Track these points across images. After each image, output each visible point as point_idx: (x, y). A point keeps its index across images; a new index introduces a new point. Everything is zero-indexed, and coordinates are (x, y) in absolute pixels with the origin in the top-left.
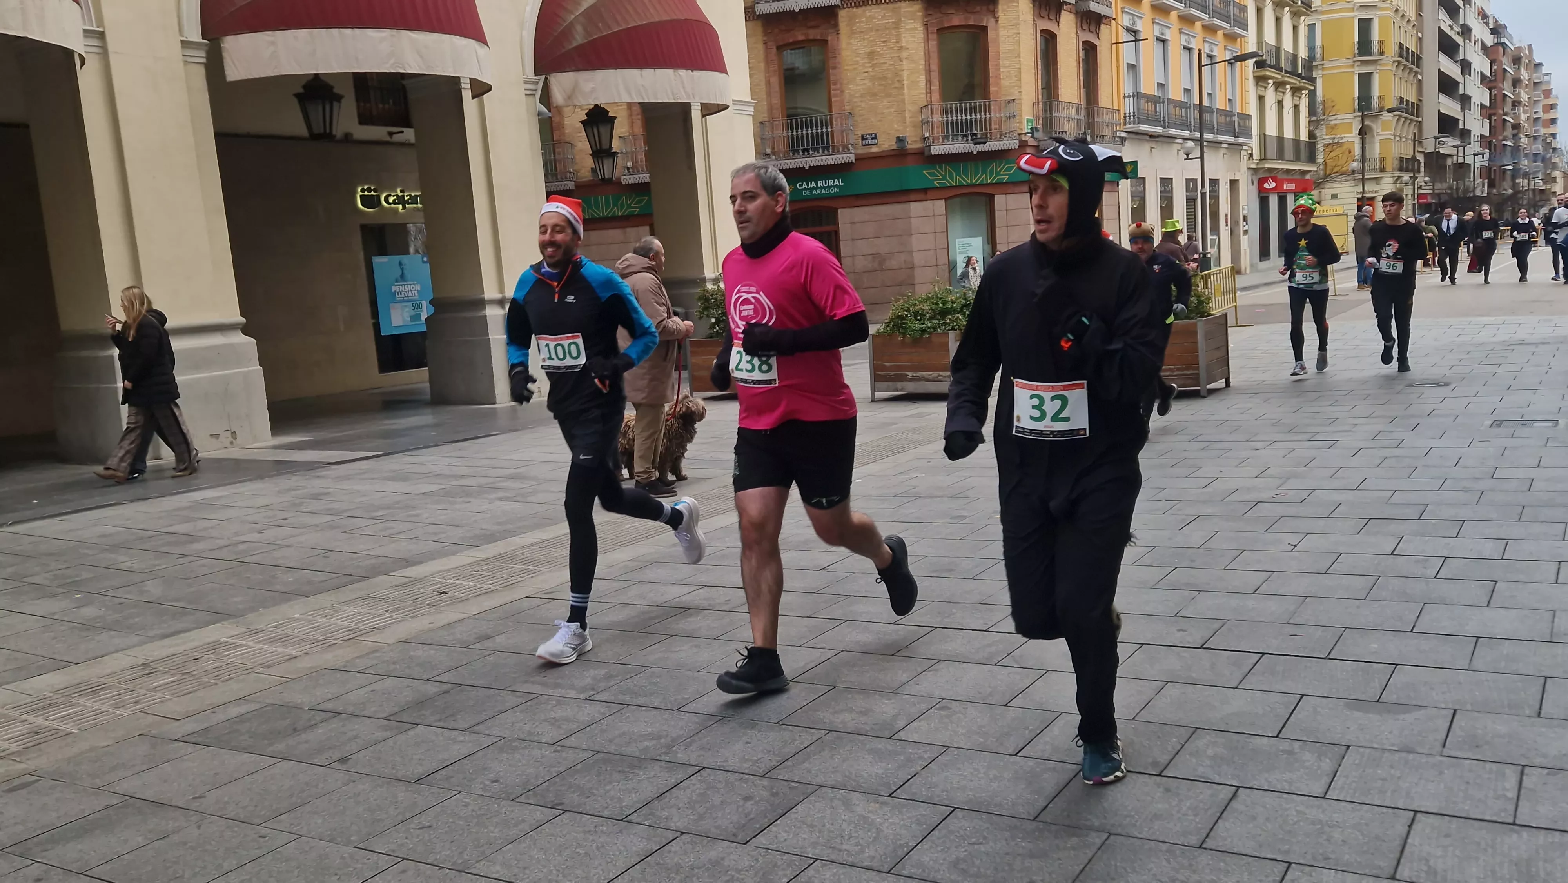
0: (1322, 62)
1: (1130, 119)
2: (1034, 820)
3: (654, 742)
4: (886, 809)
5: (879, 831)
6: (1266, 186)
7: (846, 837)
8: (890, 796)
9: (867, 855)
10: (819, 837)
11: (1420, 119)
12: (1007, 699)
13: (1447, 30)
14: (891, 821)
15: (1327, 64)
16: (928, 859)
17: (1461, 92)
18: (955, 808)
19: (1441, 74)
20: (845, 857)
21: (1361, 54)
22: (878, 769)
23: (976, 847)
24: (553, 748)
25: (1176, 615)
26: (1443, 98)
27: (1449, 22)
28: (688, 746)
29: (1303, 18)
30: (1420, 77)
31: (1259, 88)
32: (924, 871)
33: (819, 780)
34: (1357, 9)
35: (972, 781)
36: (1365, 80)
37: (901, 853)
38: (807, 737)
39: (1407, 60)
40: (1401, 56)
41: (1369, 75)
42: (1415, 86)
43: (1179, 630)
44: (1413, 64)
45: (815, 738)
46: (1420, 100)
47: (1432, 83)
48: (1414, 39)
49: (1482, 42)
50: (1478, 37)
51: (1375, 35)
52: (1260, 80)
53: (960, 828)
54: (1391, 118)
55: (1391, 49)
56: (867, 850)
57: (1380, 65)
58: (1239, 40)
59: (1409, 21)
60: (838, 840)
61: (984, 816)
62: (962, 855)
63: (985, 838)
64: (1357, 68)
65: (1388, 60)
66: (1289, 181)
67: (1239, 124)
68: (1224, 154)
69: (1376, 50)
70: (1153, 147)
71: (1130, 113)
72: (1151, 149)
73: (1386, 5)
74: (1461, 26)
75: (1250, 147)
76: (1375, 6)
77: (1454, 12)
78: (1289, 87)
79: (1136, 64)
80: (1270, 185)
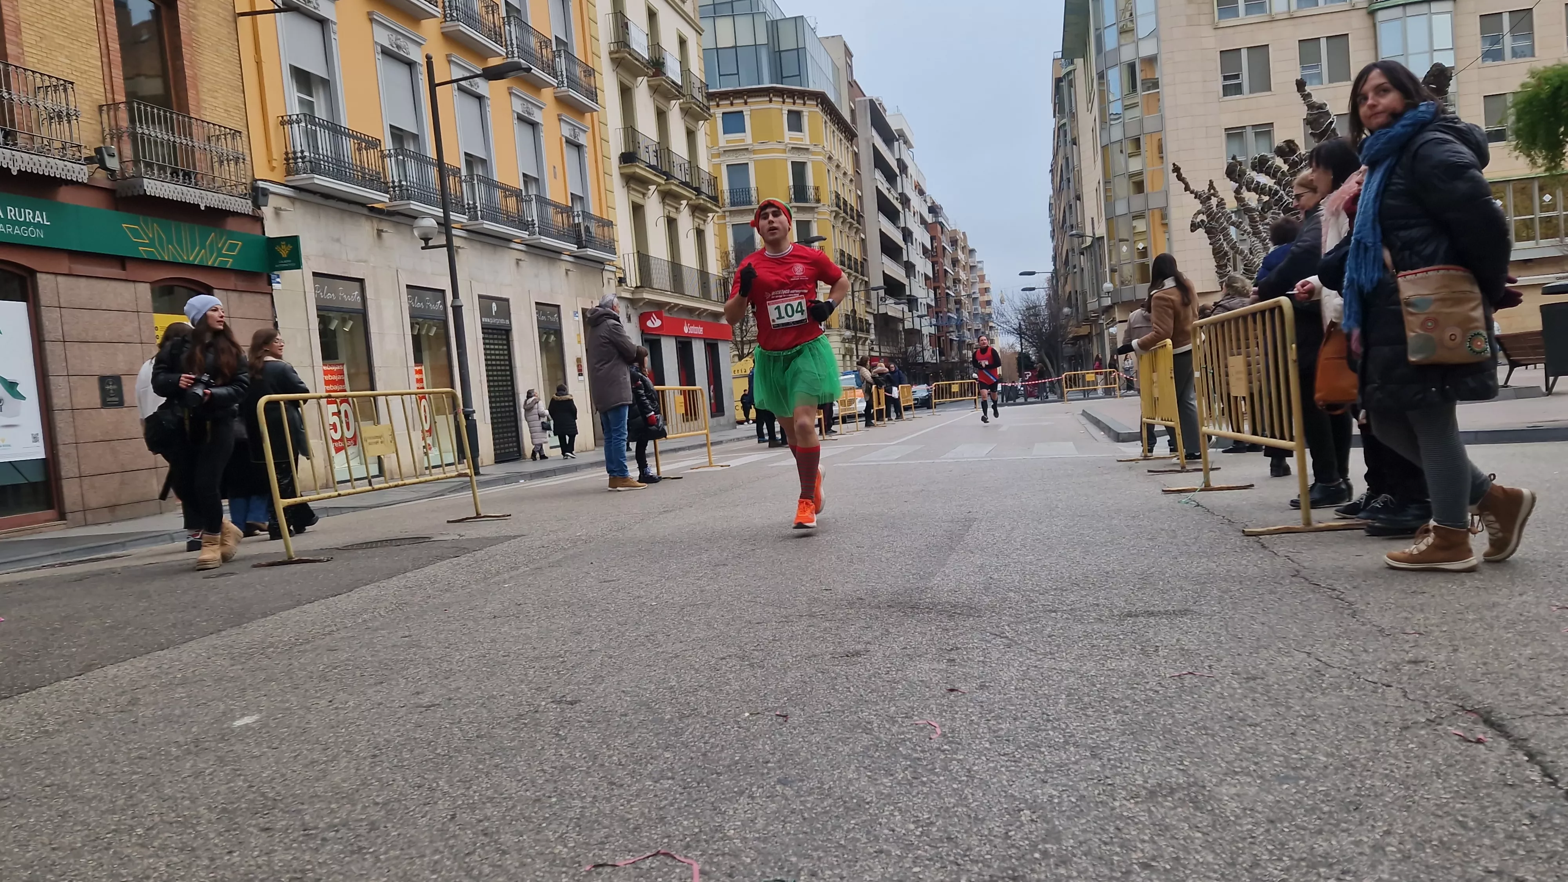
1: (296, 164)
6: (649, 324)
11: (866, 279)
13: (886, 192)
17: (905, 259)
19: (882, 235)
21: (796, 200)
26: (886, 260)
27: (887, 185)
29: (701, 123)
30: (863, 236)
31: (632, 192)
34: (789, 151)
39: (845, 212)
40: (838, 206)
41: (808, 223)
42: (857, 244)
44: (852, 218)
46: (864, 259)
47: (874, 245)
48: (853, 195)
49: (921, 216)
50: (917, 209)
51: (810, 182)
52: (632, 181)
55: (827, 198)
57: (818, 213)
58: (588, 115)
59: (845, 174)
65: (826, 209)
66: (692, 323)
67: (587, 229)
68: (567, 271)
69: (812, 197)
70: (382, 231)
71: (295, 153)
72: (380, 232)
73: (818, 149)
74: (900, 194)
75: (620, 269)
76: (808, 149)
77: (891, 178)
78: (684, 202)
79: (327, 77)
80: (654, 323)
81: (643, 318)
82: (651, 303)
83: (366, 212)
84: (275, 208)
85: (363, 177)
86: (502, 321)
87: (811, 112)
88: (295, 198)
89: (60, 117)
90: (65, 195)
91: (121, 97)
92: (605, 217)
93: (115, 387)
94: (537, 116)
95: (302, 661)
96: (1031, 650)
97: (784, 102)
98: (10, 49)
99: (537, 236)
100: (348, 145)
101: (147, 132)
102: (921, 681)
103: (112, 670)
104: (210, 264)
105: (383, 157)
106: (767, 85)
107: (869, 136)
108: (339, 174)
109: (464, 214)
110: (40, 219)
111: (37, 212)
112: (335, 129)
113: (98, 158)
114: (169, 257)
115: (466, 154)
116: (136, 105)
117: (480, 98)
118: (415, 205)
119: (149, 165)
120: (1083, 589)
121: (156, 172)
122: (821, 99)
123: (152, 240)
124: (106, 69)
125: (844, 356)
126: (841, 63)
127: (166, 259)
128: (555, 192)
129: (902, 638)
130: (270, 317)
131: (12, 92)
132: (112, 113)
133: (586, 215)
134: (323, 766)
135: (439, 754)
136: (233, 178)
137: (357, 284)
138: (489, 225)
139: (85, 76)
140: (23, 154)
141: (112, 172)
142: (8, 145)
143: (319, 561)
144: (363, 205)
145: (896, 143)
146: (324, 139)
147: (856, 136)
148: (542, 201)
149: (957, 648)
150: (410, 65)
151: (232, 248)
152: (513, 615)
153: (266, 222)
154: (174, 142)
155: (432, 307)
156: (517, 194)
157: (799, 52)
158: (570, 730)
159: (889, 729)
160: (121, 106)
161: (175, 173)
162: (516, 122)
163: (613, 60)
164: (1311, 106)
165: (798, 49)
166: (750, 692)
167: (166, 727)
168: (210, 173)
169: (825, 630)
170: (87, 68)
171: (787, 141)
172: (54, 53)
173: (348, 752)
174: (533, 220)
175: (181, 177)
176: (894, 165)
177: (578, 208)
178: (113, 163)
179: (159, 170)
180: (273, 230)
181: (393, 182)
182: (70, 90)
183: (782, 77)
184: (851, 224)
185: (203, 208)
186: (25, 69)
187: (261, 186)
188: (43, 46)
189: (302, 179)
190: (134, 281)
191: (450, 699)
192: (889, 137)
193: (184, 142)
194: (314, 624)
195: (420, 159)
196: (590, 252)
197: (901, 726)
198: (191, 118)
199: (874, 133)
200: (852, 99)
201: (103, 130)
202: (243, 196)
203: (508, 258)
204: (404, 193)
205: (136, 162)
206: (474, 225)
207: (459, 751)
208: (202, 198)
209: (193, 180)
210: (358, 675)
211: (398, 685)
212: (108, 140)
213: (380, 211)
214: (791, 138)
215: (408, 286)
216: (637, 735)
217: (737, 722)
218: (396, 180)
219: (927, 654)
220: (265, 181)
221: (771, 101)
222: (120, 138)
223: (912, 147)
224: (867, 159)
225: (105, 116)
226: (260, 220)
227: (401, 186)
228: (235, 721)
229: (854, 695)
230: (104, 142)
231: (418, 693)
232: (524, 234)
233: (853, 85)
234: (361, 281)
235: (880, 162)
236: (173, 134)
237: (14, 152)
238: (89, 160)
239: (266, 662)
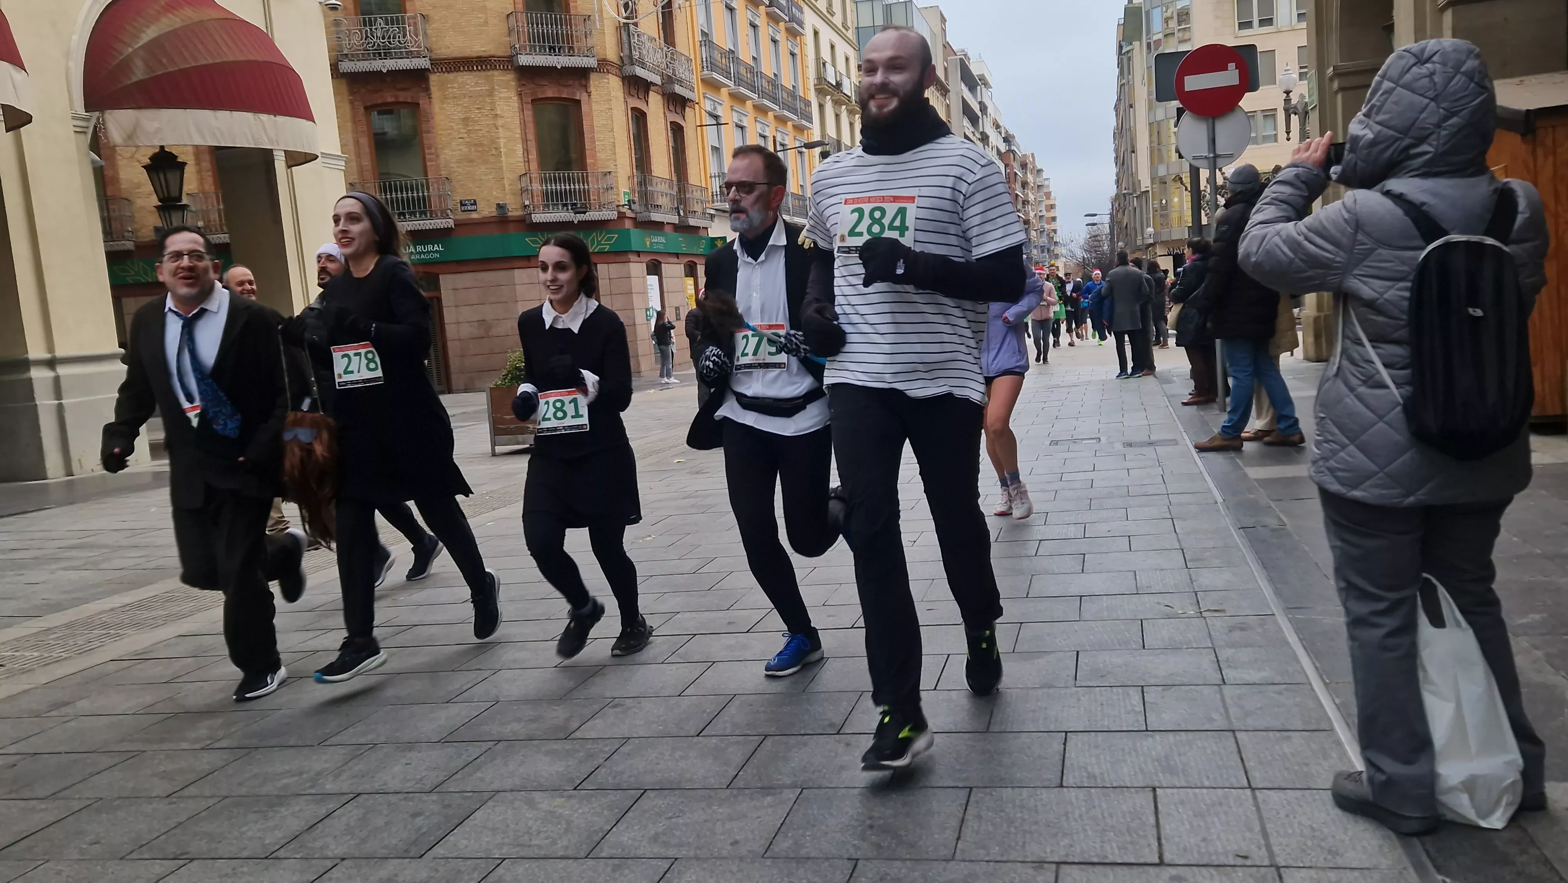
2: (727, 788)
3: (296, 778)
4: (573, 801)
5: (569, 822)
7: (535, 833)
8: (575, 789)
9: (560, 845)
10: (503, 838)
12: (680, 689)
14: (580, 811)
16: (626, 839)
18: (646, 790)
20: (537, 851)
22: (559, 767)
23: (674, 820)
24: (168, 800)
25: (824, 605)
28: (339, 775)
32: (623, 850)
33: (496, 786)
35: (658, 764)
37: (596, 838)
38: (474, 751)
43: (829, 616)
45: (483, 750)
50: (994, 144)
53: (655, 806)
56: (559, 842)
58: (806, 131)
60: (527, 837)
61: (677, 792)
62: (660, 830)
63: (681, 811)
77: (974, 120)
79: (719, 147)
94: (787, 141)
107: (958, 88)
126: (937, 29)
145: (979, 88)
147: (949, 91)
150: (743, 128)
153: (708, 229)
176: (976, 108)
187: (708, 212)
199: (963, 84)
200: (945, 60)
223: (991, 88)
233: (947, 47)
235: (967, 110)
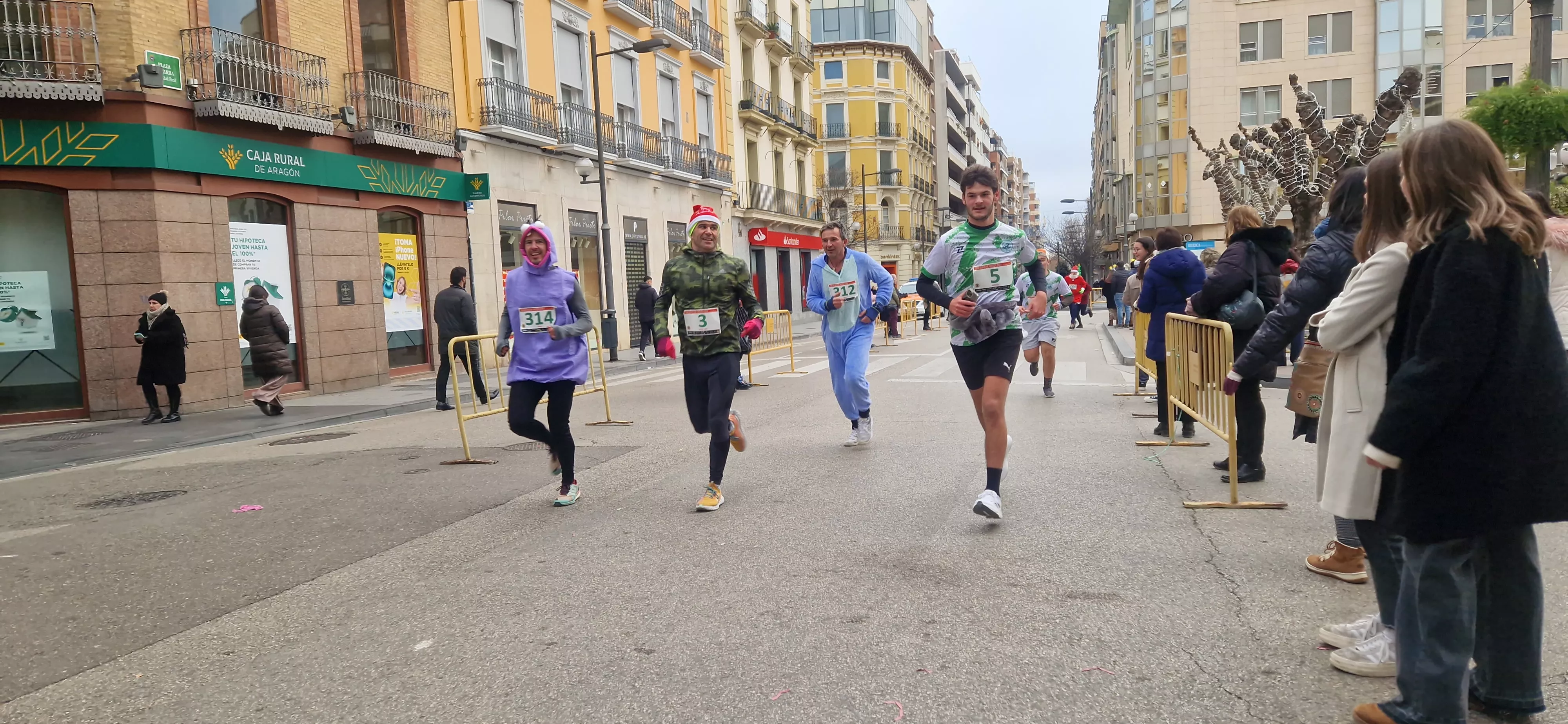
0: (849, 138)
1: (488, 116)
6: (756, 238)
11: (935, 199)
13: (955, 128)
15: (854, 140)
19: (950, 162)
21: (881, 134)
27: (956, 121)
29: (806, 74)
30: (934, 163)
31: (747, 132)
34: (878, 94)
36: (886, 156)
39: (921, 144)
40: (915, 140)
41: (889, 153)
42: (929, 170)
44: (926, 148)
46: (935, 182)
47: (943, 171)
48: (928, 130)
49: (984, 146)
50: (981, 141)
51: (893, 119)
52: (747, 122)
54: (908, 193)
55: (907, 133)
57: (898, 145)
58: (715, 71)
59: (922, 113)
64: (878, 146)
65: (905, 141)
66: (790, 236)
67: (711, 163)
68: (693, 196)
69: (894, 132)
70: (551, 167)
71: (488, 108)
72: (550, 168)
73: (902, 93)
74: (967, 129)
75: (735, 193)
76: (892, 93)
77: (960, 115)
78: (789, 139)
79: (515, 47)
80: (760, 237)
81: (752, 233)
82: (758, 221)
83: (539, 152)
84: (472, 151)
85: (539, 126)
86: (641, 236)
87: (896, 62)
88: (486, 143)
89: (314, 84)
90: (316, 144)
91: (360, 68)
92: (725, 153)
93: (348, 289)
94: (675, 73)
95: (466, 581)
96: (988, 630)
97: (875, 54)
98: (281, 32)
99: (671, 169)
100: (528, 101)
101: (378, 95)
102: (900, 656)
103: (335, 577)
104: (421, 195)
105: (555, 109)
106: (862, 40)
107: (943, 82)
108: (521, 125)
109: (615, 153)
110: (298, 163)
111: (296, 157)
112: (519, 89)
113: (341, 115)
114: (391, 190)
115: (618, 104)
116: (370, 74)
117: (631, 59)
118: (578, 148)
119: (378, 120)
120: (1043, 561)
121: (384, 125)
122: (906, 52)
123: (379, 177)
124: (350, 46)
125: (913, 261)
126: (924, 22)
127: (390, 192)
128: (686, 135)
129: (896, 605)
130: (464, 235)
131: (281, 67)
132: (353, 79)
133: (710, 152)
134: (471, 701)
135: (550, 698)
136: (441, 127)
137: (531, 208)
138: (634, 162)
139: (333, 51)
140: (287, 114)
141: (351, 126)
142: (276, 107)
143: (489, 463)
144: (538, 147)
145: (966, 87)
146: (510, 97)
147: (933, 81)
148: (676, 141)
149: (934, 622)
150: (578, 35)
151: (438, 182)
152: (619, 546)
153: (464, 162)
154: (398, 102)
155: (587, 226)
156: (657, 136)
157: (890, 13)
158: (643, 682)
159: (866, 708)
160: (360, 74)
161: (398, 126)
162: (658, 78)
163: (736, 25)
164: (1301, 97)
165: (889, 11)
166: (775, 655)
167: (369, 645)
168: (424, 123)
169: (842, 588)
170: (336, 45)
171: (876, 85)
172: (312, 34)
173: (489, 687)
174: (668, 157)
175: (402, 129)
176: (963, 105)
177: (704, 146)
178: (352, 120)
179: (386, 125)
180: (469, 168)
181: (562, 129)
182: (322, 64)
183: (875, 34)
184: (925, 154)
185: (418, 153)
186: (290, 50)
187: (462, 134)
188: (305, 29)
189: (493, 128)
190: (365, 209)
191: (564, 638)
192: (960, 81)
193: (405, 102)
194: (479, 538)
195: (583, 110)
196: (712, 181)
197: (876, 705)
198: (411, 83)
199: (948, 78)
200: (931, 51)
201: (346, 93)
202: (448, 143)
203: (646, 187)
204: (569, 136)
205: (370, 116)
206: (622, 162)
207: (565, 696)
208: (417, 145)
209: (411, 131)
210: (504, 603)
211: (531, 617)
212: (349, 100)
213: (551, 152)
214: (879, 84)
215: (569, 210)
216: (689, 693)
217: (760, 687)
218: (564, 127)
219: (910, 625)
220: (465, 130)
221: (864, 53)
222: (358, 99)
223: (979, 90)
224: (941, 100)
225: (347, 81)
226: (459, 160)
227: (567, 132)
228: (415, 644)
229: (849, 667)
230: (346, 102)
231: (543, 628)
232: (661, 169)
233: (933, 39)
234: (534, 206)
235: (951, 103)
236: (397, 96)
237: (280, 113)
238: (335, 117)
239: (442, 579)
